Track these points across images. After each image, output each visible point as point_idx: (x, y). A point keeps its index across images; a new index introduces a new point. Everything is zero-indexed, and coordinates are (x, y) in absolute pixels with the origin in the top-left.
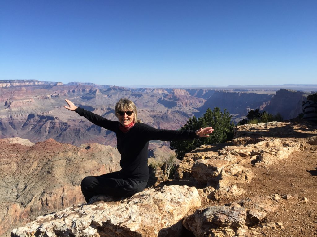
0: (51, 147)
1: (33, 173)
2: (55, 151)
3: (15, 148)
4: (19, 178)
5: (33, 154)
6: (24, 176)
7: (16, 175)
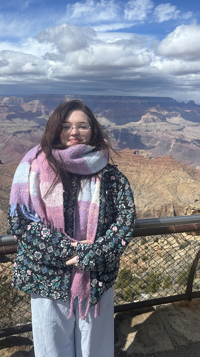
0: (167, 164)
1: (149, 183)
2: (171, 168)
3: (139, 159)
4: (137, 185)
5: (152, 167)
6: (141, 184)
7: (135, 182)
